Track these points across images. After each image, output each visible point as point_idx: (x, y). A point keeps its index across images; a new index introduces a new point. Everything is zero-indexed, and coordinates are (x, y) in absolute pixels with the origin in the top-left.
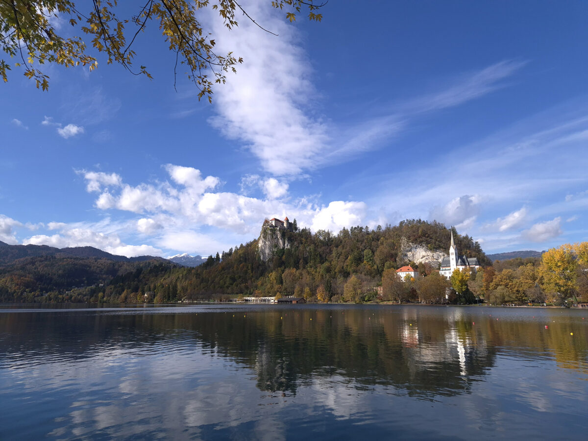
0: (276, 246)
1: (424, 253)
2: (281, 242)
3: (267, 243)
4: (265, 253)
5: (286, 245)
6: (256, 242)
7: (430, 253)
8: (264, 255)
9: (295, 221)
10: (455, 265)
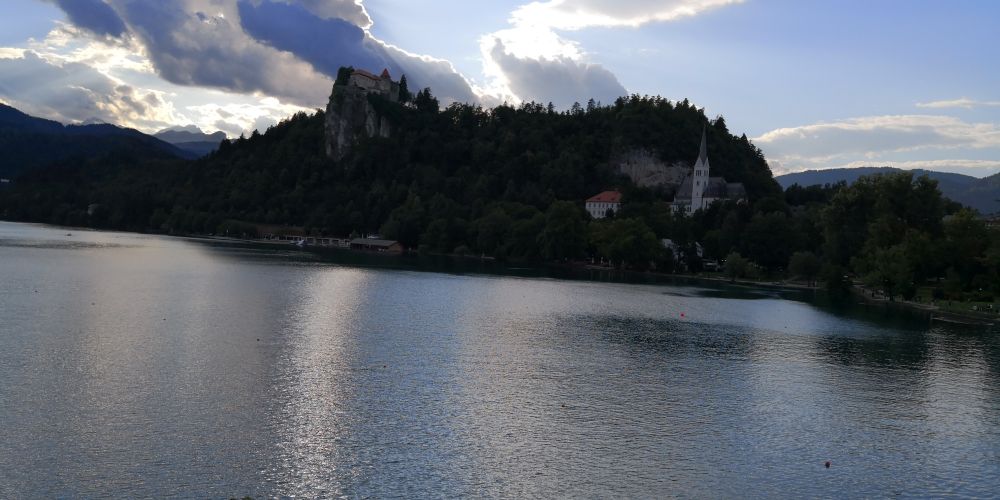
1: (652, 167)
2: (372, 123)
4: (337, 143)
5: (382, 129)
6: (320, 117)
7: (662, 167)
8: (333, 148)
9: (403, 81)
10: (700, 195)
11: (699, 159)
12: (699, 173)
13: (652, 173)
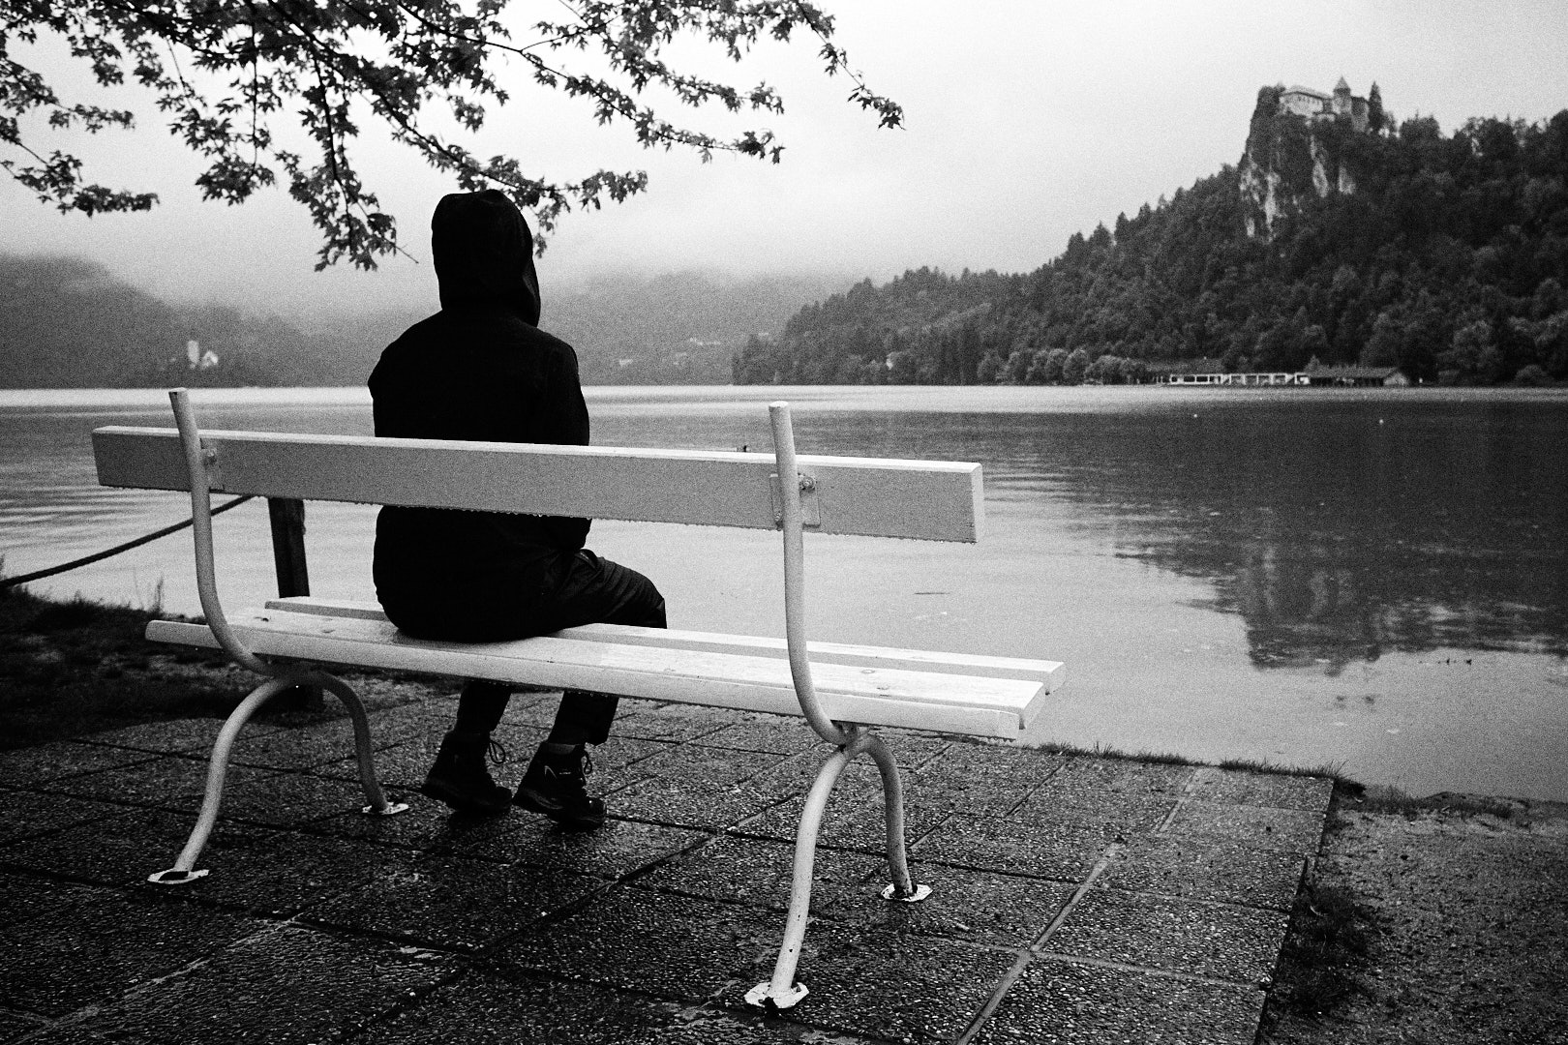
0: (1305, 186)
2: (1322, 174)
3: (1269, 178)
4: (1264, 216)
5: (1341, 182)
6: (1229, 176)
8: (1257, 224)
9: (1375, 93)
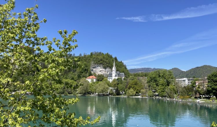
1: (101, 69)
7: (104, 70)
10: (114, 76)
11: (113, 67)
12: (114, 71)
13: (101, 71)
